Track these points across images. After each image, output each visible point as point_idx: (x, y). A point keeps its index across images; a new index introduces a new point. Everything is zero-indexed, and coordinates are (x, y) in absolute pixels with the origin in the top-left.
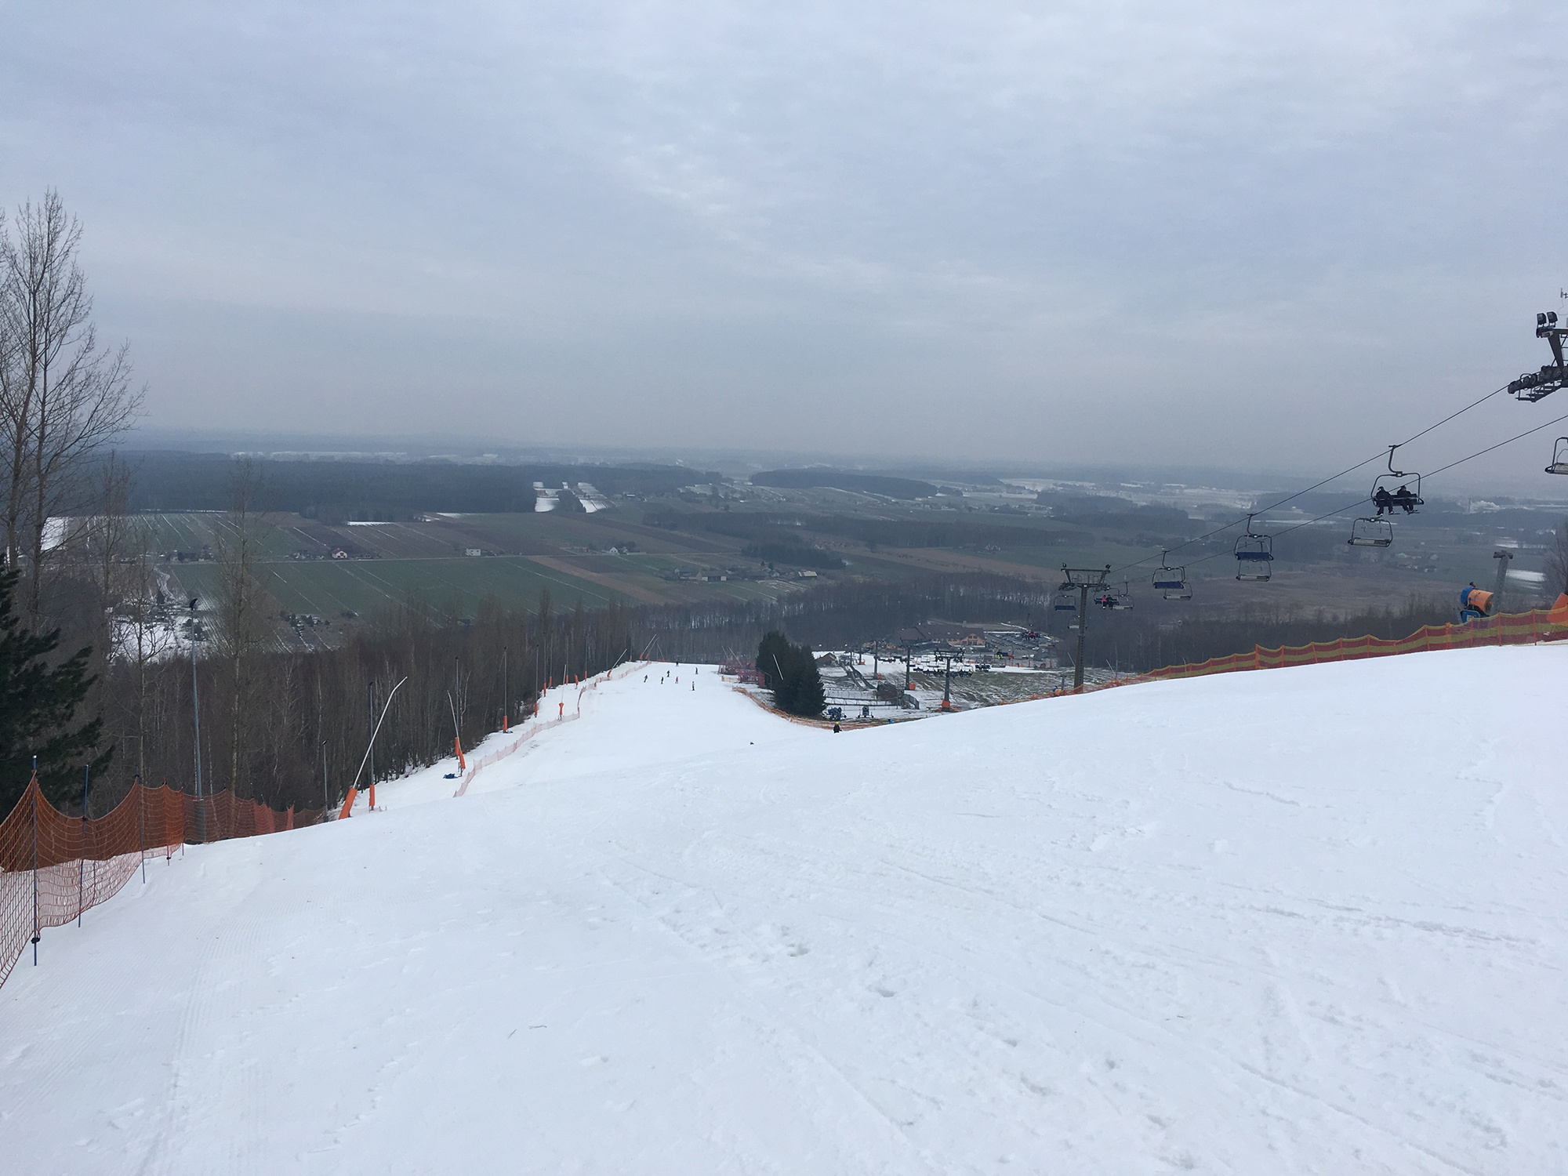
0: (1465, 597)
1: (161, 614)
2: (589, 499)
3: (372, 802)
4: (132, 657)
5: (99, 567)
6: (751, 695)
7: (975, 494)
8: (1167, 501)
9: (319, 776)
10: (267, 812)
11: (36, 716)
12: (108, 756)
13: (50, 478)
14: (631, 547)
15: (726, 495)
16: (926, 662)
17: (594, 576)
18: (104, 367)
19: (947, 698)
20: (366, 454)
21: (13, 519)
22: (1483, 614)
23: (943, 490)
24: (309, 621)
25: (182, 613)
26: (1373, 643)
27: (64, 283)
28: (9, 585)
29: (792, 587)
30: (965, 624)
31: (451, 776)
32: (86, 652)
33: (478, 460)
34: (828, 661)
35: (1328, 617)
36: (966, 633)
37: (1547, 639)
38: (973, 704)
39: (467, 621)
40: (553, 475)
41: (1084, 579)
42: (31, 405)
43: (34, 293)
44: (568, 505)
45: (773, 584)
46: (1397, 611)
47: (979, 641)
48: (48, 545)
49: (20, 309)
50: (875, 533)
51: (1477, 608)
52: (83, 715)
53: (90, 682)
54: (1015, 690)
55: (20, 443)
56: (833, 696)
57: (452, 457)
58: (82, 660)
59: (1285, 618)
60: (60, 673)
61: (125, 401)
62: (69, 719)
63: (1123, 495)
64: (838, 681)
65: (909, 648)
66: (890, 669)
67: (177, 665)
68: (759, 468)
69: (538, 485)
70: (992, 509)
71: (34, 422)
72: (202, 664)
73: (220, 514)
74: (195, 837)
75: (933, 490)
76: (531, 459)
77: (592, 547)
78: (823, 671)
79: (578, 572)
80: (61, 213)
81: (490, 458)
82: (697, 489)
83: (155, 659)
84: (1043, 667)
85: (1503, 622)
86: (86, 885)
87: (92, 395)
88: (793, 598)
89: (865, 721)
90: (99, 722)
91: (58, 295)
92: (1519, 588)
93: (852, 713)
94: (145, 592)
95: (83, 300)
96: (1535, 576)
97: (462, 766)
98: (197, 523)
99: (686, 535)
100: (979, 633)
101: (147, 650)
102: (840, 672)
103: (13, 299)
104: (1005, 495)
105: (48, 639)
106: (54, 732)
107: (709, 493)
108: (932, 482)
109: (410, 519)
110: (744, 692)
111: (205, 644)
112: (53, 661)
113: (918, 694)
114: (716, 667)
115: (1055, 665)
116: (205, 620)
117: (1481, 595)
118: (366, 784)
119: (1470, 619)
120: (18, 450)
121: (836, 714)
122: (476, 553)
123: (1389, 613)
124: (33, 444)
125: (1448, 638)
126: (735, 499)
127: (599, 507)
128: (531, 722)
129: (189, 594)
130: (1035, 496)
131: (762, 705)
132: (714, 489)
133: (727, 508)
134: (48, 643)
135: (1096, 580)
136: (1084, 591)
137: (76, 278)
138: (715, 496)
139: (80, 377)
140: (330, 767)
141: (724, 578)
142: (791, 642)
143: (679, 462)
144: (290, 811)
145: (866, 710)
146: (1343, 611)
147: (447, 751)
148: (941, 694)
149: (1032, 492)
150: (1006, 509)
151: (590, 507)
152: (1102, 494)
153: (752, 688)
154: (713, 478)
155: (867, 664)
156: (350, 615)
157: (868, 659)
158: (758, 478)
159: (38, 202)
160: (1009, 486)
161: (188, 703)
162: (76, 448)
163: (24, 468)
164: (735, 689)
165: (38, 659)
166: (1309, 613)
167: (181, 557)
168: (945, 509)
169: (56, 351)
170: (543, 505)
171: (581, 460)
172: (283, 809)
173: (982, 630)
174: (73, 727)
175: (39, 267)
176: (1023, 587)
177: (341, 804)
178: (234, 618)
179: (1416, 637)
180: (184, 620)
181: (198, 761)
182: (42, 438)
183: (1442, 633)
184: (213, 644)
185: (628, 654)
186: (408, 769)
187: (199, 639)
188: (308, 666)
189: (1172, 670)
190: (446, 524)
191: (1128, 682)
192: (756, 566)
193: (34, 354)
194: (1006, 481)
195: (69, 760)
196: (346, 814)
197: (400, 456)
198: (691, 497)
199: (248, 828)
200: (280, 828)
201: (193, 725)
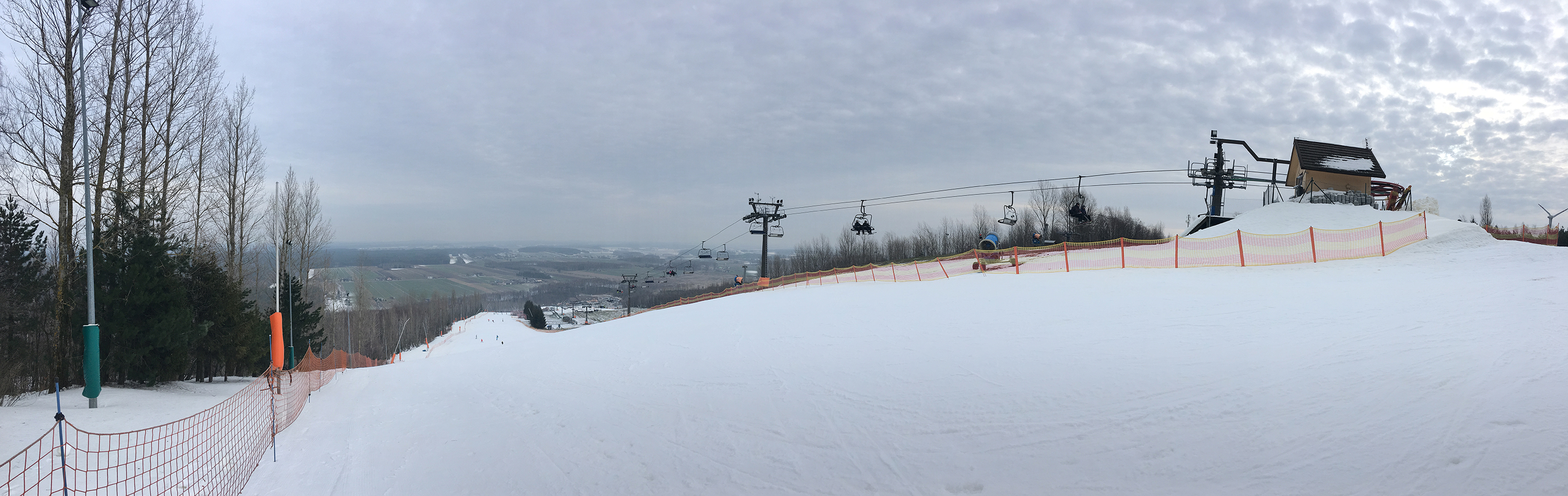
0: (736, 280)
1: (339, 297)
2: (466, 259)
3: (400, 358)
4: (331, 310)
5: (323, 284)
6: (522, 322)
7: (593, 253)
8: (654, 253)
9: (384, 349)
10: (369, 360)
11: (307, 327)
12: (325, 340)
13: (310, 258)
14: (481, 274)
15: (510, 256)
16: (579, 308)
17: (469, 284)
18: (324, 226)
19: (587, 320)
20: (397, 247)
21: (301, 270)
22: (741, 284)
23: (583, 251)
24: (380, 300)
25: (344, 297)
26: (713, 294)
27: (314, 203)
28: (300, 289)
29: (534, 285)
30: (592, 296)
31: (425, 351)
32: (320, 308)
33: (431, 248)
34: (546, 310)
35: (701, 288)
36: (592, 298)
37: (758, 290)
38: (595, 322)
39: (428, 300)
40: (455, 252)
41: (629, 279)
42: (306, 237)
43: (307, 206)
44: (460, 261)
45: (528, 285)
46: (720, 284)
47: (596, 301)
48: (310, 277)
49: (303, 211)
50: (560, 267)
51: (739, 282)
52: (319, 327)
53: (321, 317)
54: (609, 316)
55: (303, 248)
56: (548, 321)
57: (423, 247)
58: (319, 311)
59: (690, 288)
60: (313, 314)
61: (330, 234)
62: (315, 328)
63: (640, 251)
64: (550, 316)
65: (574, 304)
66: (568, 311)
67: (344, 312)
68: (521, 246)
69: (451, 255)
70: (599, 257)
71: (307, 242)
72: (350, 313)
73: (355, 267)
74: (349, 366)
75: (579, 251)
76: (448, 247)
77: (468, 275)
78: (545, 313)
79: (464, 283)
80: (314, 183)
81: (435, 247)
82: (501, 254)
83: (337, 311)
84: (617, 308)
85: (746, 286)
86: (321, 379)
87: (321, 234)
88: (534, 289)
89: (560, 329)
90: (323, 329)
91: (313, 206)
92: (750, 276)
93: (555, 327)
94: (335, 291)
95: (319, 207)
96: (755, 272)
97: (428, 347)
98: (349, 270)
99: (498, 270)
100: (597, 298)
101: (335, 309)
102: (551, 313)
103: (302, 208)
104: (603, 252)
105: (310, 304)
106: (311, 332)
107: (505, 255)
108: (579, 249)
109: (410, 267)
110: (520, 321)
111: (351, 306)
112: (311, 311)
113: (577, 319)
114: (510, 313)
115: (621, 307)
116: (351, 299)
117: (740, 279)
118: (398, 352)
119: (737, 286)
120: (302, 250)
121: (550, 328)
122: (431, 278)
123: (717, 285)
124: (306, 249)
125: (731, 292)
126: (513, 257)
127: (470, 262)
128: (450, 333)
129: (347, 291)
130: (612, 253)
131: (526, 326)
132: (506, 254)
133: (511, 260)
134: (310, 305)
135: (633, 279)
136: (629, 283)
137: (318, 201)
138: (507, 257)
139: (318, 229)
140: (388, 346)
141: (511, 284)
142: (534, 304)
143: (495, 246)
144: (376, 360)
145: (559, 326)
146: (705, 285)
147: (423, 343)
148: (585, 319)
149: (611, 251)
150: (604, 257)
151: (467, 262)
152: (634, 251)
153: (523, 320)
154: (506, 250)
155: (559, 310)
156: (393, 298)
157: (560, 308)
158: (521, 250)
159: (308, 181)
160: (604, 250)
161: (346, 325)
162: (317, 249)
163: (304, 256)
164: (517, 321)
165: (307, 310)
166: (696, 287)
167: (344, 281)
168: (583, 257)
169: (312, 222)
170: (452, 262)
171: (463, 247)
172: (374, 359)
173: (597, 297)
174: (316, 331)
175: (308, 199)
176: (611, 283)
177: (391, 358)
178: (360, 299)
179: (724, 292)
180: (345, 299)
181: (349, 343)
182: (308, 247)
183: (730, 290)
184: (353, 307)
185: (481, 310)
186: (411, 348)
187: (349, 305)
188: (381, 314)
189: (657, 307)
190: (420, 269)
191: (644, 311)
192: (521, 279)
193: (307, 223)
194: (603, 248)
195: (315, 340)
196: (392, 362)
197: (406, 248)
198: (499, 257)
199: (364, 365)
200: (373, 366)
201: (348, 331)
